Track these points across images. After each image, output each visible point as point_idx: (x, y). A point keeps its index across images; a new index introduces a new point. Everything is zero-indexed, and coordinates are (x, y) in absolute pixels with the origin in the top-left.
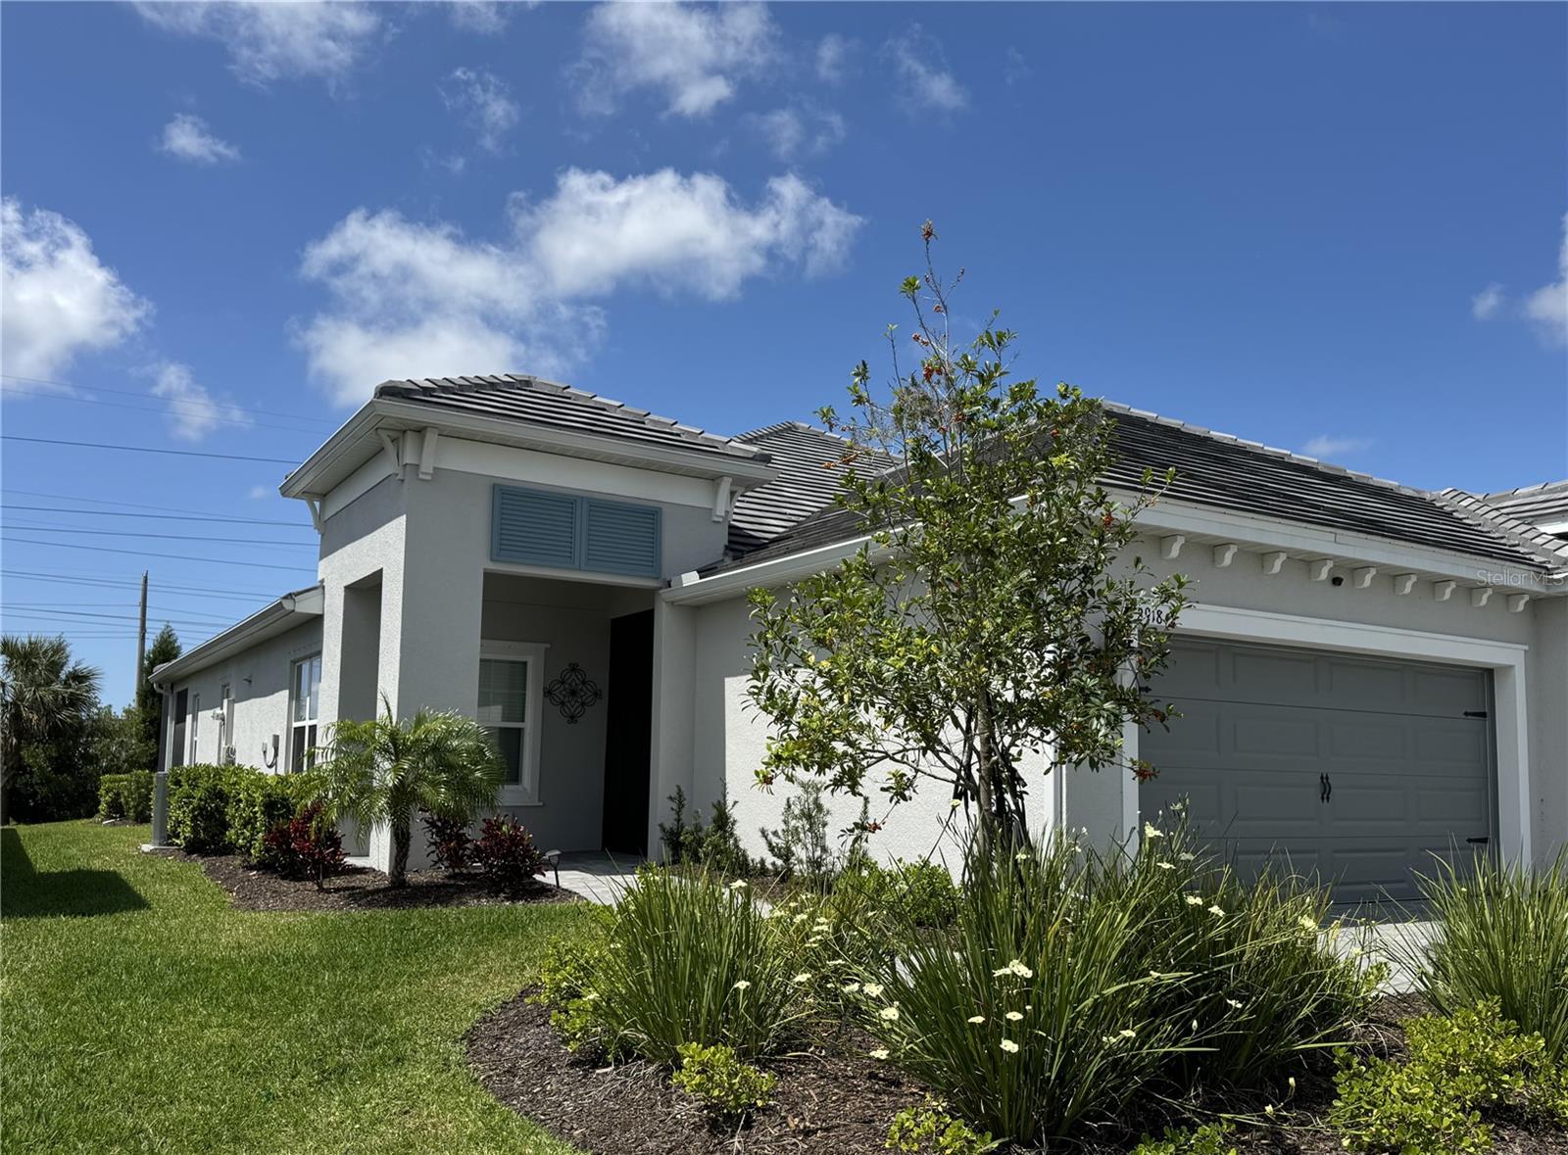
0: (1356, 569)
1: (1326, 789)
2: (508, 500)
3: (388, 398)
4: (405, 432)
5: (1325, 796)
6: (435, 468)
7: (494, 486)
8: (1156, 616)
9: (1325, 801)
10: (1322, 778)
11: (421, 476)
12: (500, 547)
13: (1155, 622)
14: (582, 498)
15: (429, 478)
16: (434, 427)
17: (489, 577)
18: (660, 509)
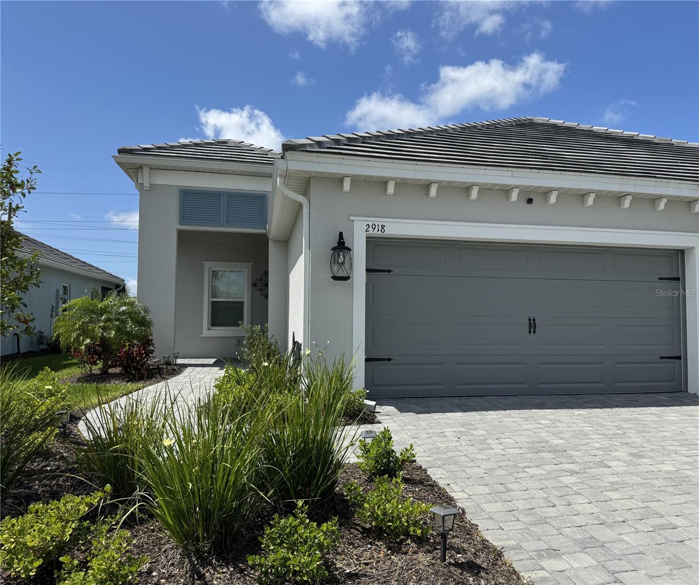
0: (547, 193)
1: (532, 326)
2: (187, 196)
3: (122, 154)
4: (138, 169)
5: (532, 330)
6: (150, 184)
7: (181, 190)
8: (380, 228)
9: (532, 333)
10: (530, 320)
11: (145, 188)
12: (184, 218)
13: (380, 232)
14: (224, 192)
15: (149, 189)
16: (146, 165)
17: (180, 232)
18: (266, 195)
